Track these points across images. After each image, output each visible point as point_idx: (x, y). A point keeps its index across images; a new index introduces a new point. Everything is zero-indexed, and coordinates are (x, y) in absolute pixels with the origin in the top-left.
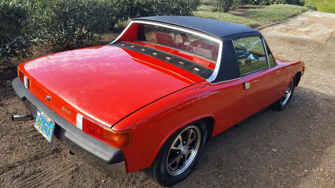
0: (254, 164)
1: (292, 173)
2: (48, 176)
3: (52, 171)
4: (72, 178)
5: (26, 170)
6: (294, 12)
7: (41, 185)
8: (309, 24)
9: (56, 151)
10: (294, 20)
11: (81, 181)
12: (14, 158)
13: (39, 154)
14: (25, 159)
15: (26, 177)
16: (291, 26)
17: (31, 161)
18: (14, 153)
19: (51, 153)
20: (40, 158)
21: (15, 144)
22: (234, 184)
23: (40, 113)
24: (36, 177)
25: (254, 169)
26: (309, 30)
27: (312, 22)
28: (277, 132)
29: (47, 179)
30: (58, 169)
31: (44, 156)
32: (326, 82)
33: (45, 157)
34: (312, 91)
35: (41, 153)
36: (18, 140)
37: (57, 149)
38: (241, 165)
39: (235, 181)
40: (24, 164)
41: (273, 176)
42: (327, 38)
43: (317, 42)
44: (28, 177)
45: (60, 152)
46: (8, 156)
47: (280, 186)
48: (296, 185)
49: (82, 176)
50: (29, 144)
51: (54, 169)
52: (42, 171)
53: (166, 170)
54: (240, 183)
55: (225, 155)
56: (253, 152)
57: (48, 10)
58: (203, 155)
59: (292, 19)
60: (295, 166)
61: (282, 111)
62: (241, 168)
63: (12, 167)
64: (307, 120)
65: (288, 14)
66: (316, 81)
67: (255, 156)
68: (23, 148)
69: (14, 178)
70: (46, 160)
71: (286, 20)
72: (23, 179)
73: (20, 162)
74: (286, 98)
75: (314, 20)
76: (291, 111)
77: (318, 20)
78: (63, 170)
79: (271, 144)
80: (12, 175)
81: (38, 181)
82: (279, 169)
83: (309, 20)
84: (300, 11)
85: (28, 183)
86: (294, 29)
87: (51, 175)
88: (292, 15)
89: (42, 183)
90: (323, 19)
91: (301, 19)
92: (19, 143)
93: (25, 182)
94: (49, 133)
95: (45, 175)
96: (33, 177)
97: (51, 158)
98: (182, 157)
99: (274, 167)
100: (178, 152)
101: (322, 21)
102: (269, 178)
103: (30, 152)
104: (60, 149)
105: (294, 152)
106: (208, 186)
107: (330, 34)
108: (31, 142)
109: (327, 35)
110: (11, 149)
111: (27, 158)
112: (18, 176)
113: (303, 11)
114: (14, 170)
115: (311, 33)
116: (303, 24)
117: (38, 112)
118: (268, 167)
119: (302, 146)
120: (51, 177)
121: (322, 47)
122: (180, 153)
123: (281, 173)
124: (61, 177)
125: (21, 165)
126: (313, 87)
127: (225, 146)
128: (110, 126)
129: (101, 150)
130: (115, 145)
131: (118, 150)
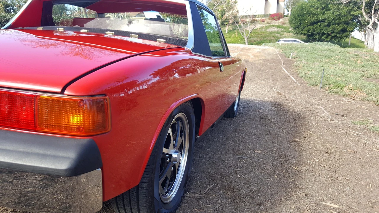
0: (249, 170)
32: (256, 91)
34: (249, 100)
54: (250, 193)
55: (210, 167)
56: (238, 157)
61: (236, 118)
62: (239, 176)
67: (244, 161)
98: (172, 169)
100: (168, 160)
106: (215, 207)
118: (265, 169)
122: (170, 160)
126: (247, 96)
127: (203, 157)
128: (59, 90)
129: (40, 151)
130: (77, 132)
131: (86, 140)
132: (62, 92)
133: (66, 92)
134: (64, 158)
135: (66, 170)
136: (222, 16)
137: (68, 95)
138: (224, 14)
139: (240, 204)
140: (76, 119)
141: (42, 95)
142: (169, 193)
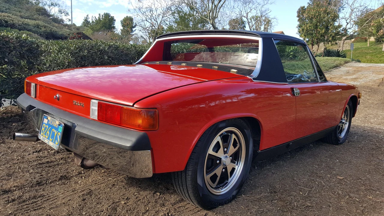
0: (317, 190)
1: (368, 198)
2: (53, 201)
3: (58, 196)
4: (83, 200)
5: (24, 195)
6: (335, 63)
7: (43, 209)
8: (354, 73)
9: (64, 178)
10: (337, 70)
11: (94, 203)
12: (10, 184)
13: (43, 180)
14: (25, 184)
15: (24, 201)
16: (335, 75)
17: (32, 187)
18: (12, 180)
19: (57, 179)
20: (44, 184)
21: (14, 171)
22: (294, 208)
23: (47, 119)
24: (37, 201)
25: (318, 195)
26: (356, 77)
27: (358, 71)
28: (340, 162)
29: (51, 203)
30: (66, 193)
31: (49, 182)
33: (51, 183)
34: (372, 129)
35: (45, 179)
36: (19, 167)
37: (66, 177)
38: (301, 191)
39: (296, 204)
40: (23, 190)
41: (344, 201)
42: (379, 83)
43: (368, 87)
44: (26, 201)
45: (69, 179)
46: (4, 182)
47: (356, 210)
48: (377, 210)
49: (95, 198)
50: (31, 171)
51: (60, 193)
52: (45, 196)
53: (204, 183)
54: (302, 207)
55: (278, 182)
56: (313, 179)
57: (65, 53)
58: (250, 182)
59: (335, 69)
60: (370, 192)
61: (342, 145)
62: (301, 193)
63: (7, 192)
64: (374, 152)
65: (329, 65)
66: (376, 119)
67: (317, 182)
68: (23, 174)
69: (8, 202)
70: (51, 186)
71: (328, 70)
72: (20, 203)
73: (19, 186)
74: (343, 130)
75: (360, 69)
76: (351, 145)
77: (364, 69)
78: (71, 194)
79: (334, 172)
80: (6, 199)
81: (39, 205)
82: (351, 195)
83: (354, 69)
84: (343, 62)
85: (25, 206)
86: (338, 77)
87: (56, 199)
88: (334, 66)
89: (44, 207)
90: (370, 68)
91: (345, 69)
92: (20, 170)
93: (22, 206)
94: (56, 139)
95: (49, 199)
96: (33, 201)
97: (57, 184)
98: (224, 170)
99: (343, 193)
100: (218, 162)
101: (369, 69)
102: (339, 204)
103: (32, 179)
104: (70, 177)
105: (365, 179)
106: (261, 209)
107: (382, 79)
108: (34, 169)
109: (378, 81)
110: (9, 175)
111: (27, 183)
112: (14, 200)
113: (346, 62)
114: (9, 195)
115: (359, 80)
116: (348, 73)
117: (45, 119)
118: (336, 193)
119: (375, 174)
120: (56, 201)
121: (374, 91)
122: (220, 162)
123: (354, 198)
124: (69, 200)
125: (19, 189)
126: (373, 125)
127: (277, 173)
128: (131, 104)
129: (120, 136)
130: (138, 128)
131: (142, 133)
132: (133, 106)
133: (135, 106)
134: (129, 140)
135: (129, 147)
136: (378, 32)
137: (136, 108)
138: (380, 30)
139: (287, 213)
140: (140, 121)
141: (125, 107)
142: (221, 189)
